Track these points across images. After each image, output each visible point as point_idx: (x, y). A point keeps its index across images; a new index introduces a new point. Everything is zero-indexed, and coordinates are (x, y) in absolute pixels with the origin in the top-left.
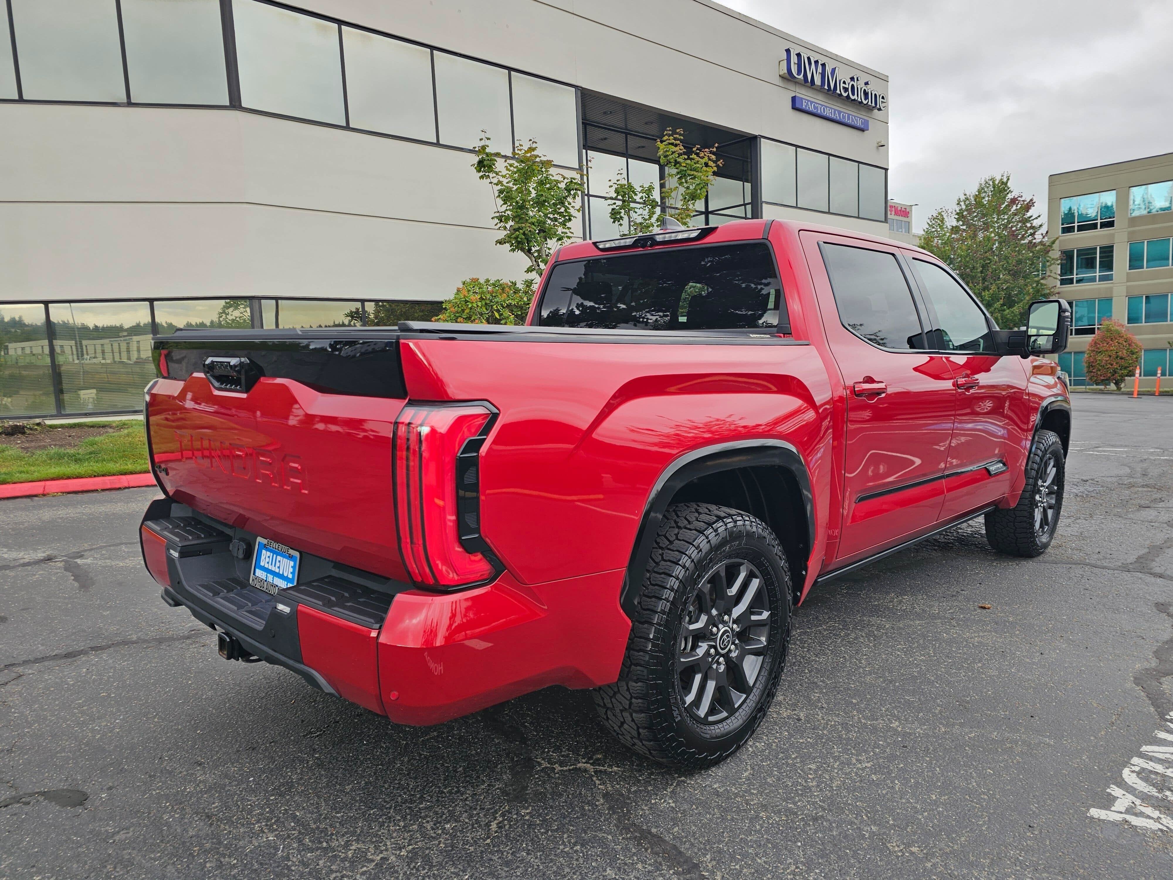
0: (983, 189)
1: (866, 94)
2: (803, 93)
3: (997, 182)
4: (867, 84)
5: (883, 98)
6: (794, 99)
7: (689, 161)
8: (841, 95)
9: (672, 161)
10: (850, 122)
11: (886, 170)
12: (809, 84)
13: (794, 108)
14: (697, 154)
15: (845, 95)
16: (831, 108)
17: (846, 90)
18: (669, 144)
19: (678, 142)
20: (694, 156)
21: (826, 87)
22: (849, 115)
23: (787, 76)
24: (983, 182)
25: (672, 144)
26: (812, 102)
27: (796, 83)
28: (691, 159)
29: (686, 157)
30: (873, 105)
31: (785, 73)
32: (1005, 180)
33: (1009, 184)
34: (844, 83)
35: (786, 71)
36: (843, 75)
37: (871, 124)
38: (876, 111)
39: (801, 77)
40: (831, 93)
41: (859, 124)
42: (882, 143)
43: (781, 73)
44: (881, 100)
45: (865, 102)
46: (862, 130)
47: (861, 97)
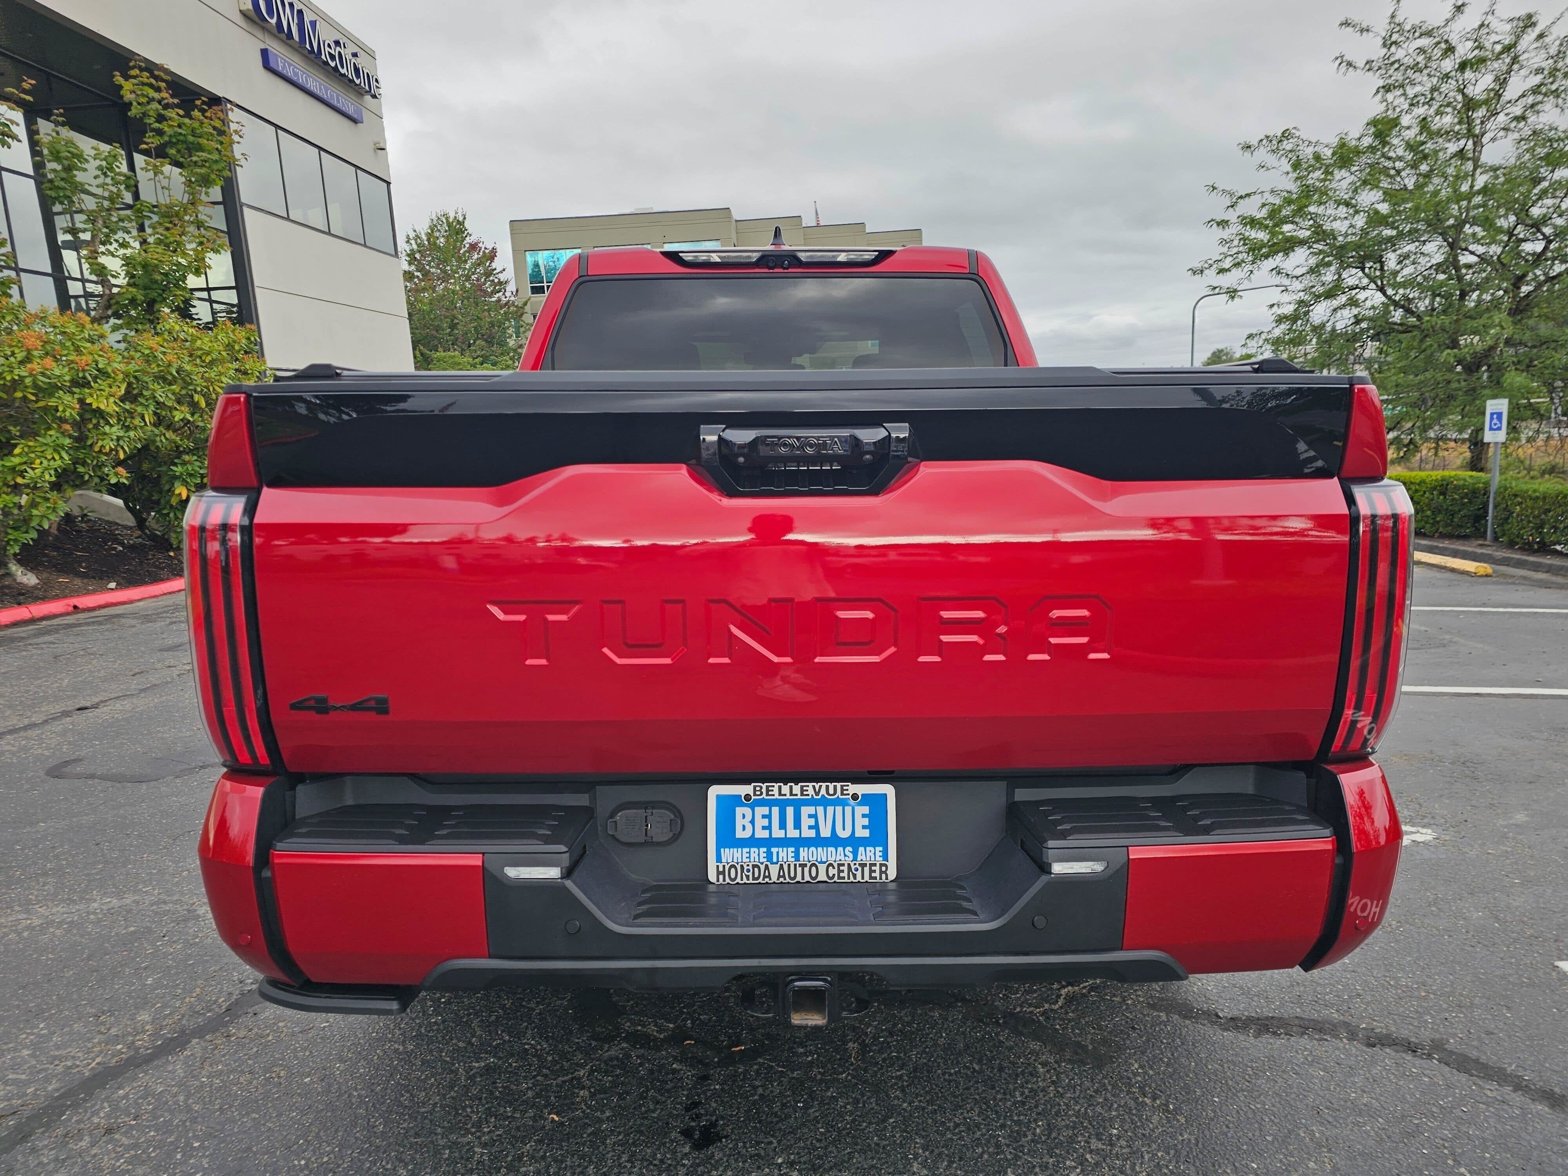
0: (435, 226)
1: (357, 70)
2: (276, 48)
3: (451, 220)
4: (355, 55)
5: (377, 81)
6: (265, 53)
7: (187, 121)
8: (327, 63)
9: (152, 113)
10: (340, 106)
11: (388, 183)
12: (283, 36)
13: (267, 66)
14: (203, 111)
15: (333, 64)
16: (315, 81)
17: (332, 57)
18: (143, 84)
19: (163, 85)
20: (196, 113)
21: (308, 46)
22: (338, 96)
23: (253, 14)
24: (435, 219)
25: (151, 86)
26: (290, 65)
27: (263, 28)
28: (191, 118)
29: (181, 112)
30: (367, 88)
31: (248, 10)
32: (461, 219)
33: (466, 224)
34: (329, 46)
35: (250, 7)
36: (326, 35)
37: (366, 115)
38: (368, 98)
39: (274, 21)
40: (313, 57)
41: (351, 111)
42: (382, 146)
43: (243, 8)
44: (375, 83)
45: (358, 82)
46: (355, 121)
47: (351, 75)
